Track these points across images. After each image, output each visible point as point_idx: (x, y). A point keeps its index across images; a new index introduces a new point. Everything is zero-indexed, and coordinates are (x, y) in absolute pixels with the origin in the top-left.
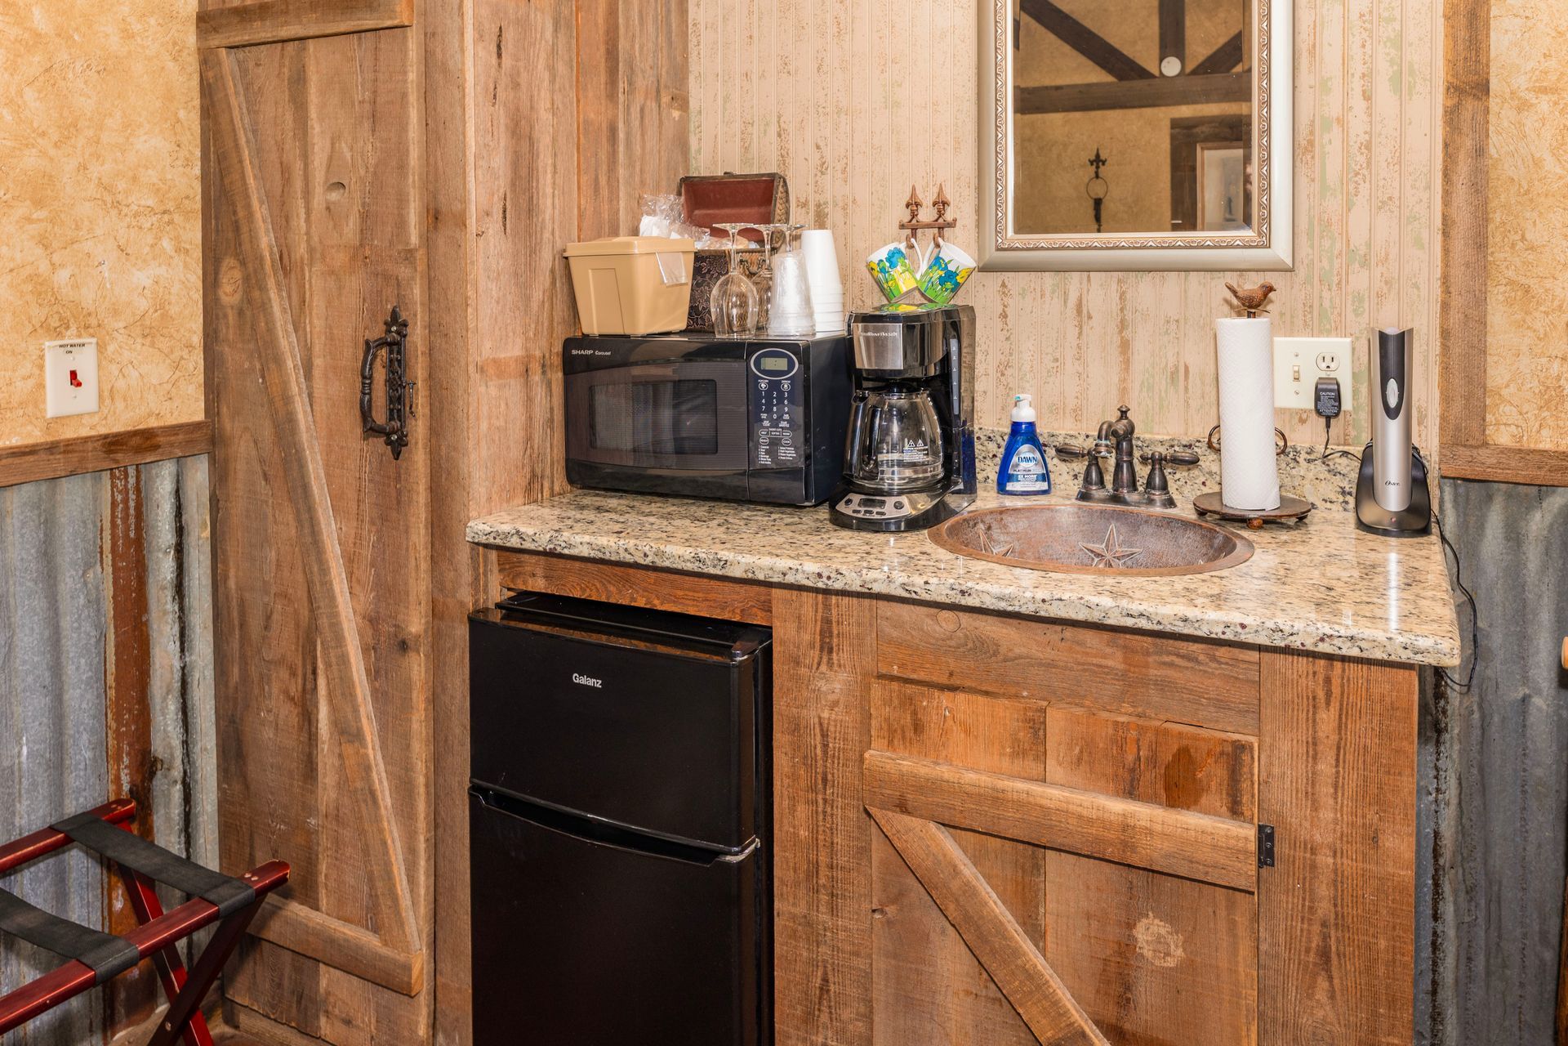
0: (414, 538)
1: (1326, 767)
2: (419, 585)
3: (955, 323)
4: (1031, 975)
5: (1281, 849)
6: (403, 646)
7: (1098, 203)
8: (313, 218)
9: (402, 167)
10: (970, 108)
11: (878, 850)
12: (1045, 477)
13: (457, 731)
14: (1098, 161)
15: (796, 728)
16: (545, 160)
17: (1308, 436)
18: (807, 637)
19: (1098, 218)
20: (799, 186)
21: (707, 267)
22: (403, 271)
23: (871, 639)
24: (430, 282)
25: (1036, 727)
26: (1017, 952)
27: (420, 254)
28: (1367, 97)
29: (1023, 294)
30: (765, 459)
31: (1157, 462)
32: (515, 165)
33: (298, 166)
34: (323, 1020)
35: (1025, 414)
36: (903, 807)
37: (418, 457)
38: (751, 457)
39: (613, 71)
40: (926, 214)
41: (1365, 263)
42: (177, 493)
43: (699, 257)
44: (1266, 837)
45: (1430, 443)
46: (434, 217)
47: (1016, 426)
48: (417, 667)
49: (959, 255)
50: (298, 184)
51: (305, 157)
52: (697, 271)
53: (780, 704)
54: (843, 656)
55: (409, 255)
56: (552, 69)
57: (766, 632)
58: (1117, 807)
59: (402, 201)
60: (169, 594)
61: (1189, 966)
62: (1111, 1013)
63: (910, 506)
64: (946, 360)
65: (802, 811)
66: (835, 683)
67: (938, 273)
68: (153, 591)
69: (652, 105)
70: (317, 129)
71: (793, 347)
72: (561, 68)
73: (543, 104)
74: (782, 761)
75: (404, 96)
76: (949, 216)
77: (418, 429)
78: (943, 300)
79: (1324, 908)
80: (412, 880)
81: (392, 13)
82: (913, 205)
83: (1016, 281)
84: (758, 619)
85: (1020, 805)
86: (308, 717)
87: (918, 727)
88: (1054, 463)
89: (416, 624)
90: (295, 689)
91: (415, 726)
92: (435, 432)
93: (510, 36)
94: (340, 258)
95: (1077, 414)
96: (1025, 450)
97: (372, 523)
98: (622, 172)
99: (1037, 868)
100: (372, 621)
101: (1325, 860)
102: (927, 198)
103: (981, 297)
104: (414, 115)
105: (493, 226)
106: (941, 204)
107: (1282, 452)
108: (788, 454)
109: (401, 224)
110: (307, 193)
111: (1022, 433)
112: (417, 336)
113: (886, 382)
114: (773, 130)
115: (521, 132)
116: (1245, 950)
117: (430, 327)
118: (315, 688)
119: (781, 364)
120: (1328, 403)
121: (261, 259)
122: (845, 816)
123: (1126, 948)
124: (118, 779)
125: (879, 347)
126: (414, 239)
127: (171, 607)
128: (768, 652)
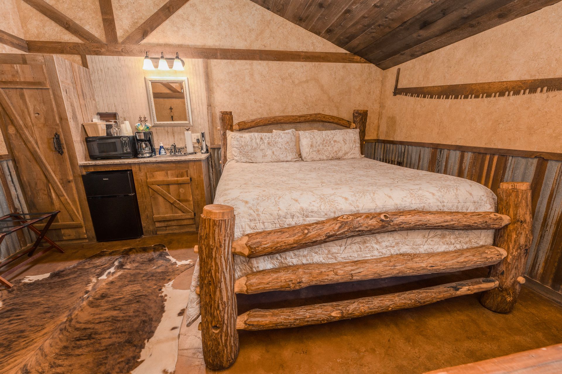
0: (68, 166)
1: (195, 171)
2: (70, 173)
3: (150, 133)
4: (170, 197)
5: (192, 179)
6: (69, 182)
7: (172, 117)
8: (32, 118)
9: (53, 110)
10: (147, 104)
11: (150, 190)
12: (165, 153)
13: (82, 192)
14: (171, 109)
15: (137, 180)
16: (77, 110)
17: (197, 145)
18: (137, 170)
19: (172, 120)
20: (120, 114)
21: (109, 127)
22: (57, 127)
23: (146, 168)
24: (62, 129)
25: (167, 173)
26: (168, 195)
27: (60, 124)
28: (199, 106)
29: (159, 130)
30: (125, 152)
31: (179, 149)
32: (73, 111)
33: (26, 110)
34: (64, 237)
35: (162, 145)
36: (153, 185)
37: (66, 155)
38: (123, 151)
39: (83, 95)
40: (142, 119)
41: (201, 125)
42: (8, 166)
43: (107, 125)
44: (191, 179)
45: (209, 145)
46: (61, 119)
47: (160, 147)
48: (73, 184)
49: (149, 124)
50: (26, 113)
51: (28, 109)
52: (106, 127)
53: (135, 178)
54: (142, 171)
55: (57, 125)
56: (74, 95)
57: (131, 170)
58: (176, 179)
59: (54, 116)
60: (11, 183)
61: (185, 192)
62: (178, 198)
63: (148, 155)
64: (150, 138)
65: (140, 189)
66: (142, 174)
67: (146, 127)
68: (8, 182)
69: (90, 101)
70: (29, 104)
71: (127, 137)
72: (76, 95)
73: (74, 101)
74: (136, 184)
75: (51, 100)
76: (146, 119)
77: (65, 150)
78: (147, 130)
79: (196, 184)
80: (78, 213)
81: (46, 86)
82: (140, 118)
83: (158, 128)
84: (130, 169)
85: (166, 181)
86: (50, 196)
87: (153, 176)
88: (166, 151)
89: (71, 178)
90: (46, 192)
91: (74, 192)
92: (68, 151)
93: (67, 90)
94: (40, 125)
95: (169, 145)
96: (162, 149)
97: (58, 165)
98: (88, 111)
99: (169, 187)
100: (61, 180)
101: (196, 179)
102: (143, 117)
103: (153, 130)
104: (54, 103)
105: (72, 120)
106: (145, 118)
107: (194, 147)
108: (129, 150)
109: (55, 120)
110: (29, 115)
111: (161, 147)
112: (62, 137)
113: (142, 140)
114: (113, 105)
115: (72, 105)
116: (190, 189)
117: (64, 135)
118: (50, 191)
119: (126, 139)
120: (198, 141)
121: (21, 126)
122: (145, 188)
123: (179, 192)
124: (11, 211)
125: (140, 136)
126: (58, 122)
127: (12, 184)
128: (132, 172)
